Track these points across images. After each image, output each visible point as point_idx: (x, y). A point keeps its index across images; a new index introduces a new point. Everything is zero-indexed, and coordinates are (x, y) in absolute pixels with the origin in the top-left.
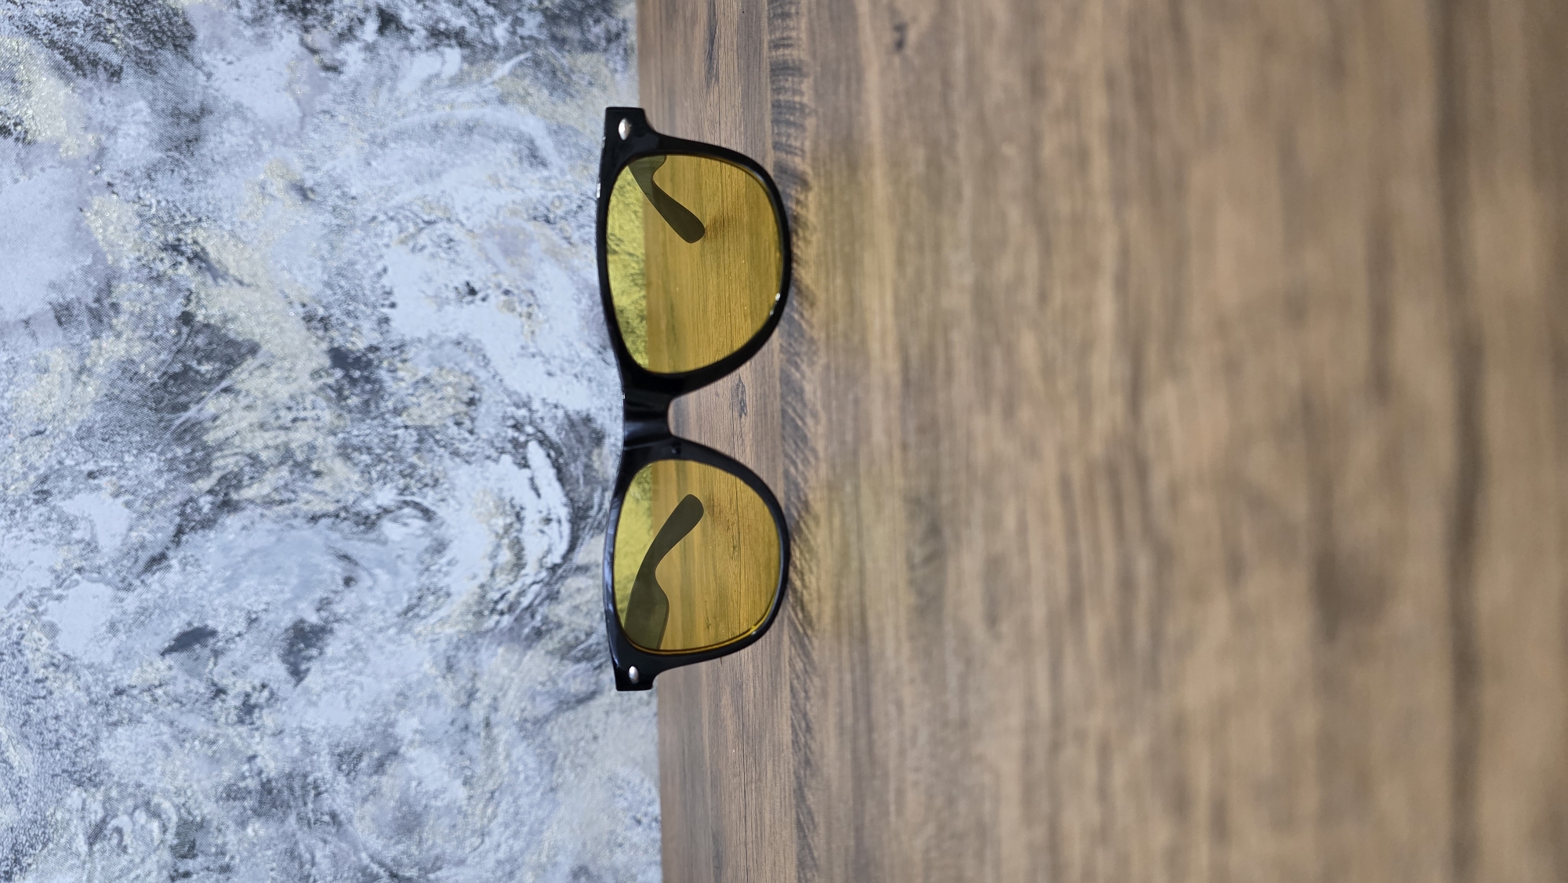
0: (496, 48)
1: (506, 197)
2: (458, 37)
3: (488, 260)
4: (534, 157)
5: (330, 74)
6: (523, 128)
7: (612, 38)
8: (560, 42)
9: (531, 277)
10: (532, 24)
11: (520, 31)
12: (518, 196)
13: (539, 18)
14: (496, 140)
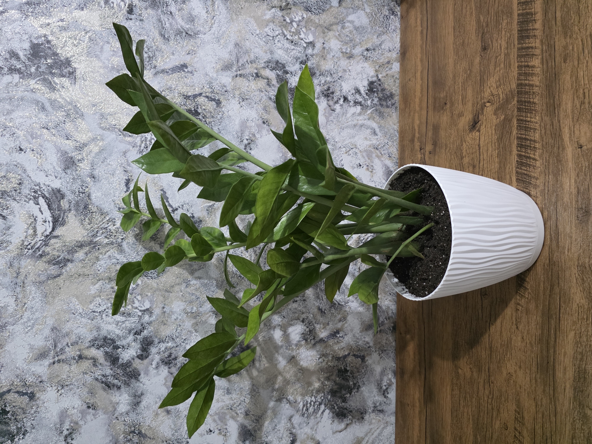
0: (368, 106)
1: (368, 143)
2: (360, 103)
3: (364, 157)
4: (375, 133)
5: (333, 112)
6: (373, 126)
7: (393, 105)
8: (382, 105)
9: (373, 162)
10: (376, 100)
11: (374, 102)
12: (371, 142)
13: (377, 99)
14: (367, 129)
